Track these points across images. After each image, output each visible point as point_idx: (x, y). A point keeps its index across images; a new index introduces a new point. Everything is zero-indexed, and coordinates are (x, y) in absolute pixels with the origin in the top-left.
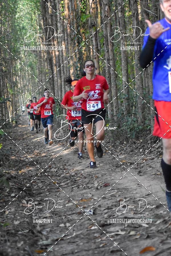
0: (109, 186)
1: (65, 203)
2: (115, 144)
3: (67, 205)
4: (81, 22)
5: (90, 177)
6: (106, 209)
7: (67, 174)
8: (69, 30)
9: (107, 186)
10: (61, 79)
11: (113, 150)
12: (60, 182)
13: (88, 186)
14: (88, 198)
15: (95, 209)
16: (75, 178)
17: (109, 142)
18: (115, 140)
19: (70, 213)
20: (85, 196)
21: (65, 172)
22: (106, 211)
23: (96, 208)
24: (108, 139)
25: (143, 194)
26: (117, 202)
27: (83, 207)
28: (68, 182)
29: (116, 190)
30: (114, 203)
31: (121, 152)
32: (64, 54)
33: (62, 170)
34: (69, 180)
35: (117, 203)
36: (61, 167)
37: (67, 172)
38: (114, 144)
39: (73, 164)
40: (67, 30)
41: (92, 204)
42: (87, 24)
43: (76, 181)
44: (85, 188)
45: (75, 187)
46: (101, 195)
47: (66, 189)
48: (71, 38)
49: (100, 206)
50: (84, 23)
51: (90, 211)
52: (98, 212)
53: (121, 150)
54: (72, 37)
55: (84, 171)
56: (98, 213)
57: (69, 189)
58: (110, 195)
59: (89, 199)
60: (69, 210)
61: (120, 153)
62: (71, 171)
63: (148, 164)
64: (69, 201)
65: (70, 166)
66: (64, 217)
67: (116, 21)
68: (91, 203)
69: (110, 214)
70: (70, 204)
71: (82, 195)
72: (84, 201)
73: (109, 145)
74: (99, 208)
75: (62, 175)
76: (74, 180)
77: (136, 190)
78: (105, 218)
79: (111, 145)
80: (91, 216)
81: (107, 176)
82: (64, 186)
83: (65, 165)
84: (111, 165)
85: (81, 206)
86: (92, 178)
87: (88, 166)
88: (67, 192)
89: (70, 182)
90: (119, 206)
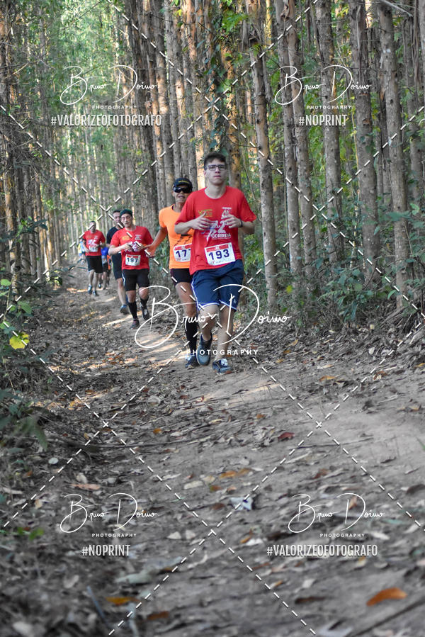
0: (292, 438)
1: (183, 482)
2: (307, 334)
3: (186, 487)
4: (222, 33)
5: (246, 416)
6: (285, 496)
7: (188, 408)
8: (192, 53)
9: (287, 439)
10: (173, 174)
11: (301, 350)
12: (170, 428)
13: (239, 439)
14: (238, 469)
15: (258, 496)
16: (208, 418)
17: (292, 331)
18: (306, 325)
19: (196, 506)
20: (231, 463)
21: (184, 404)
22: (284, 500)
23: (260, 494)
24: (290, 322)
25: (376, 459)
26: (311, 479)
27: (227, 491)
28: (191, 428)
29: (308, 449)
30: (305, 482)
31: (320, 354)
32: (181, 112)
33: (175, 399)
34: (193, 423)
35: (311, 481)
36: (174, 392)
37: (188, 405)
38: (304, 335)
39: (202, 385)
40: (188, 53)
41: (249, 484)
42: (239, 37)
43: (209, 425)
44: (233, 443)
45: (207, 441)
46: (270, 461)
47: (185, 448)
48: (198, 72)
49: (269, 489)
50: (231, 34)
51: (245, 501)
52: (265, 503)
53: (321, 351)
54: (201, 69)
55: (230, 401)
56: (265, 505)
57: (192, 446)
58: (294, 460)
59: (242, 472)
60: (192, 498)
61: (319, 357)
62: (197, 402)
63: (389, 385)
64: (193, 477)
65: (195, 389)
66: (179, 517)
67: (309, 29)
68: (248, 481)
69: (293, 507)
70: (196, 484)
71: (224, 461)
72: (229, 476)
73: (292, 337)
74: (266, 494)
75: (176, 413)
76: (204, 424)
77: (358, 448)
78: (282, 517)
79: (297, 338)
80: (247, 514)
81: (286, 414)
82: (181, 438)
83: (183, 387)
84: (297, 388)
85: (223, 488)
86: (251, 418)
87: (241, 391)
88: (189, 455)
89: (194, 430)
90: (316, 488)
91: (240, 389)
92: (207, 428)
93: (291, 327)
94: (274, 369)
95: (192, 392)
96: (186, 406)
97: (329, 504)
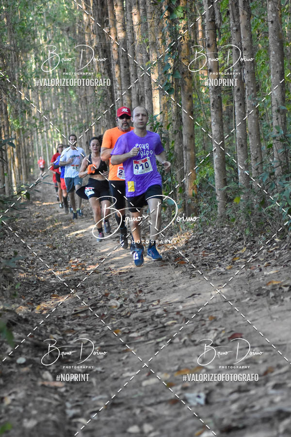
0: (242, 338)
1: (142, 379)
2: (254, 242)
3: (144, 383)
5: (198, 318)
6: (236, 391)
7: (144, 311)
10: (130, 96)
11: (249, 257)
12: (129, 330)
13: (192, 339)
14: (192, 366)
15: (210, 392)
16: (163, 320)
17: (240, 240)
18: (253, 234)
19: (153, 401)
20: (186, 361)
21: (141, 307)
22: (235, 396)
23: (213, 390)
24: (238, 231)
26: (260, 376)
27: (182, 388)
28: (148, 329)
29: (256, 348)
31: (267, 261)
32: (137, 37)
33: (133, 302)
34: (150, 324)
36: (132, 296)
37: (145, 308)
38: (252, 243)
39: (158, 289)
43: (165, 327)
44: (187, 343)
45: (163, 341)
47: (142, 347)
49: (220, 385)
51: (199, 397)
52: (217, 398)
53: (267, 258)
55: (184, 305)
56: (217, 400)
57: (149, 345)
59: (196, 370)
60: (149, 394)
61: (266, 263)
62: (153, 305)
64: (150, 375)
65: (152, 293)
66: (138, 411)
69: (243, 402)
70: (152, 381)
71: (179, 360)
72: (183, 373)
73: (240, 245)
74: (218, 391)
75: (133, 316)
76: (161, 326)
78: (233, 412)
79: (245, 246)
80: (200, 409)
81: (236, 316)
82: (138, 338)
83: (141, 291)
84: (246, 292)
85: (177, 385)
86: (203, 320)
87: (194, 295)
88: (146, 354)
89: (151, 331)
90: (264, 385)
91: (194, 293)
92: (163, 329)
93: (240, 236)
94: (224, 274)
95: (149, 297)
96: (143, 309)
97: (277, 399)
